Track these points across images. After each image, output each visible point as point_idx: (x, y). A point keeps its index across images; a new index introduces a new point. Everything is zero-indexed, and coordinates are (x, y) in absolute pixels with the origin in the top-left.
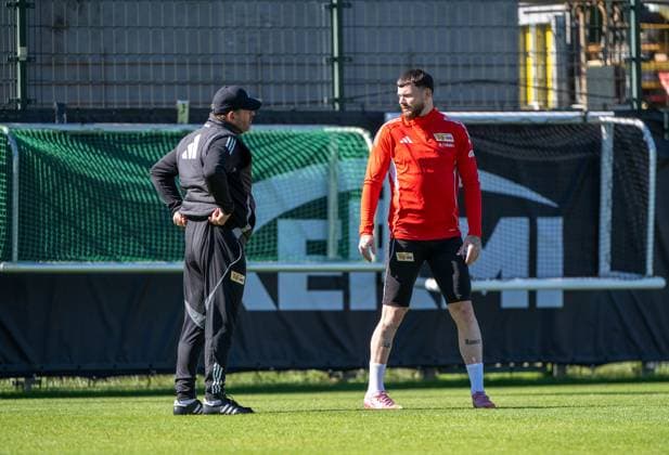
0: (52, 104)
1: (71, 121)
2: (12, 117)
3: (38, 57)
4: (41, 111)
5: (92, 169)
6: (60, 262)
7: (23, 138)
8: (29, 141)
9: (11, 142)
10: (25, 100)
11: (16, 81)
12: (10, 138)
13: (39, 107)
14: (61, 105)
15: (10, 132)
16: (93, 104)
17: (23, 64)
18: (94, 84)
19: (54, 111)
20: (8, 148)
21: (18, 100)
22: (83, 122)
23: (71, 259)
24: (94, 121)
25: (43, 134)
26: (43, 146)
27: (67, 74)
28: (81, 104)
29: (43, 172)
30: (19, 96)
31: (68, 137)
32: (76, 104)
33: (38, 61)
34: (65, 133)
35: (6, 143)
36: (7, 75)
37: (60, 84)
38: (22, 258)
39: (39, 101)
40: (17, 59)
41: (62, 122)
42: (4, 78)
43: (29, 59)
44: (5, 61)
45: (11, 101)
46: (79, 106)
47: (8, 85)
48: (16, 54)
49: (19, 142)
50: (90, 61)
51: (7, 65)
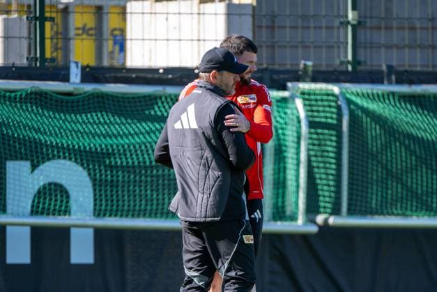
0: (381, 66)
1: (399, 82)
2: (343, 78)
3: (368, 20)
4: (370, 72)
5: (419, 128)
6: (388, 217)
7: (353, 98)
8: (359, 101)
9: (342, 102)
10: (356, 62)
11: (347, 43)
12: (341, 98)
13: (369, 68)
14: (390, 67)
15: (342, 93)
16: (421, 66)
17: (354, 27)
18: (422, 47)
19: (382, 72)
20: (339, 108)
21: (349, 62)
22: (411, 83)
23: (398, 215)
24: (421, 82)
25: (373, 95)
26: (372, 106)
27: (395, 37)
28: (410, 66)
29: (373, 131)
30: (350, 58)
31: (396, 98)
32: (404, 66)
33: (368, 25)
34: (393, 94)
35: (336, 102)
36: (339, 37)
37: (389, 47)
38: (351, 212)
39: (369, 63)
40: (348, 22)
41: (390, 83)
42: (335, 40)
43: (359, 23)
44: (336, 23)
45: (342, 63)
46: (407, 68)
47: (339, 47)
48: (347, 17)
49: (349, 102)
50: (418, 25)
51: (339, 28)
